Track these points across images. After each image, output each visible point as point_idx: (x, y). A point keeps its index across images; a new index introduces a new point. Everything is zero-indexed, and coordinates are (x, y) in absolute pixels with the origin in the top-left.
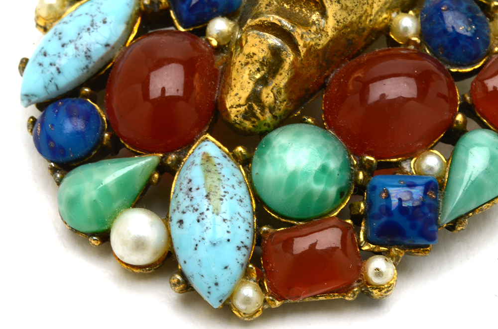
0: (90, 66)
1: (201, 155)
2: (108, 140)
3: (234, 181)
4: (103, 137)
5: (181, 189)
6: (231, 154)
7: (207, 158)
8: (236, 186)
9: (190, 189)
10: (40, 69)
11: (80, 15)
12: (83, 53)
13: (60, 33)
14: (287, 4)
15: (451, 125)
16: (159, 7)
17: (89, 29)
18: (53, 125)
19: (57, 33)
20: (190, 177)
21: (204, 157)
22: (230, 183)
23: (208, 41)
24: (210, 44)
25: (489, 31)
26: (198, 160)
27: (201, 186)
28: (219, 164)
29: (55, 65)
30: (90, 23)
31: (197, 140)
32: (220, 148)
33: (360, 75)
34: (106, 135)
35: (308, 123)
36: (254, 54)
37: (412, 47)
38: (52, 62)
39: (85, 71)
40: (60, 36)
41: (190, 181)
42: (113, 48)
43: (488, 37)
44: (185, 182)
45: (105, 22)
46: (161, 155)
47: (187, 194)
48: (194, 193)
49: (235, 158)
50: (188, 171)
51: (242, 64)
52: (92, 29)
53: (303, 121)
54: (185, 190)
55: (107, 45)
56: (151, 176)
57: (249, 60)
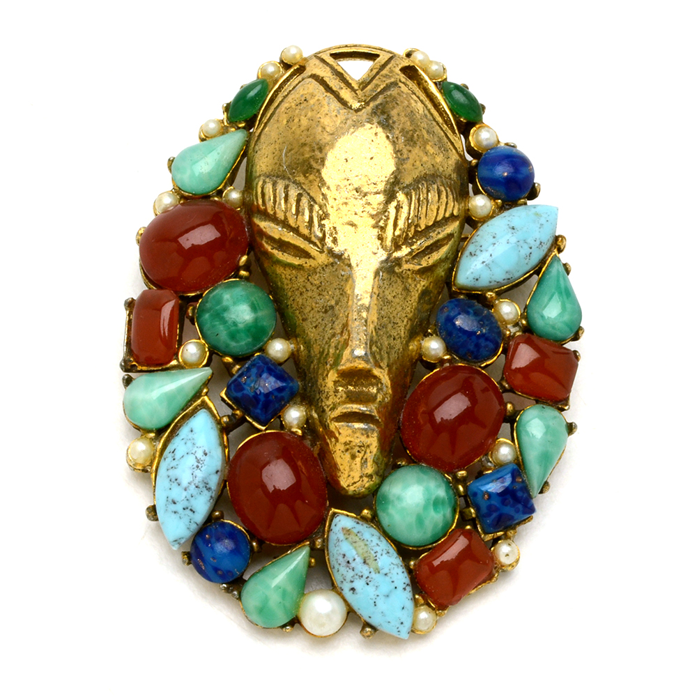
0: (213, 495)
1: (341, 530)
2: (257, 547)
3: (375, 540)
4: (252, 546)
5: (340, 564)
6: (359, 517)
7: (347, 532)
8: (379, 543)
9: (348, 562)
10: (178, 516)
11: (183, 457)
12: (205, 489)
13: (176, 480)
14: (351, 385)
15: (505, 415)
16: (235, 418)
17: (198, 467)
18: (214, 558)
19: (173, 480)
20: (342, 553)
21: (345, 532)
22: (374, 543)
23: (294, 433)
24: (296, 435)
25: (496, 322)
26: (341, 536)
27: (356, 557)
28: (358, 532)
29: (187, 508)
30: (195, 460)
31: (327, 517)
32: (348, 516)
33: (423, 409)
34: (254, 544)
35: (403, 466)
36: (350, 442)
37: (448, 364)
38: (185, 507)
39: (211, 501)
40: (178, 481)
41: (344, 555)
42: (221, 471)
43: (498, 328)
44: (340, 558)
45: (206, 454)
46: (308, 543)
47: (348, 566)
48: (353, 564)
49: (364, 519)
50: (337, 548)
51: (342, 452)
52: (200, 466)
53: (399, 467)
54: (344, 564)
55: (217, 472)
56: (310, 562)
57: (348, 446)
